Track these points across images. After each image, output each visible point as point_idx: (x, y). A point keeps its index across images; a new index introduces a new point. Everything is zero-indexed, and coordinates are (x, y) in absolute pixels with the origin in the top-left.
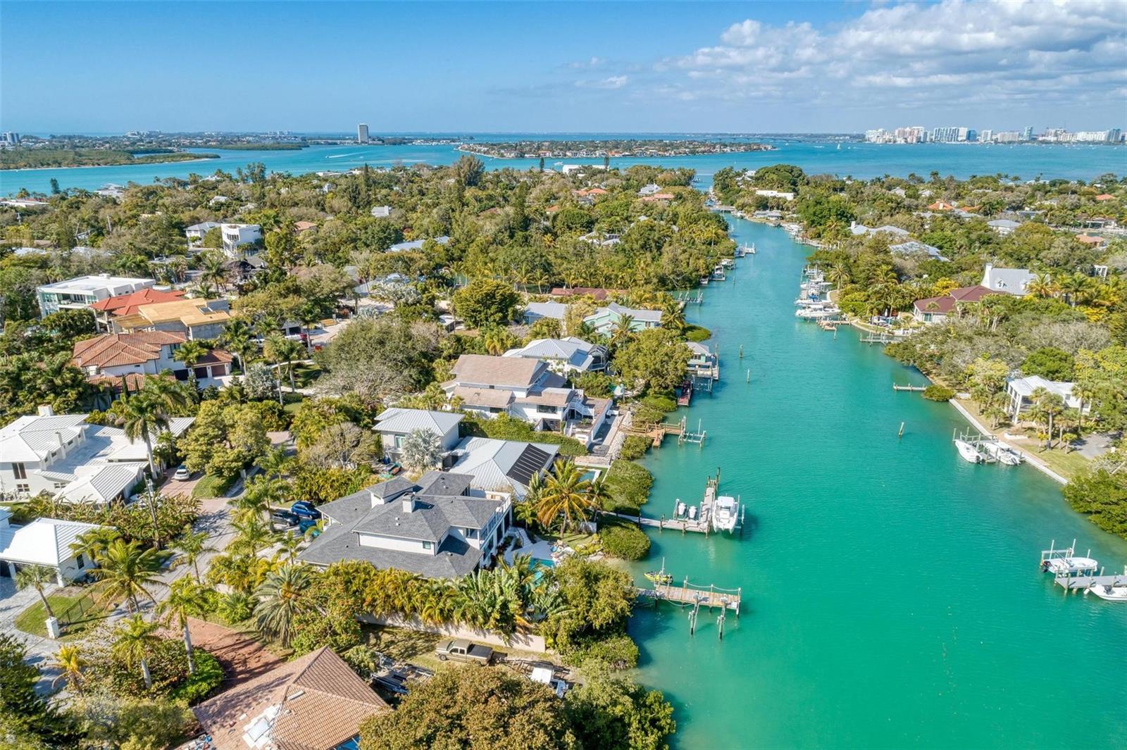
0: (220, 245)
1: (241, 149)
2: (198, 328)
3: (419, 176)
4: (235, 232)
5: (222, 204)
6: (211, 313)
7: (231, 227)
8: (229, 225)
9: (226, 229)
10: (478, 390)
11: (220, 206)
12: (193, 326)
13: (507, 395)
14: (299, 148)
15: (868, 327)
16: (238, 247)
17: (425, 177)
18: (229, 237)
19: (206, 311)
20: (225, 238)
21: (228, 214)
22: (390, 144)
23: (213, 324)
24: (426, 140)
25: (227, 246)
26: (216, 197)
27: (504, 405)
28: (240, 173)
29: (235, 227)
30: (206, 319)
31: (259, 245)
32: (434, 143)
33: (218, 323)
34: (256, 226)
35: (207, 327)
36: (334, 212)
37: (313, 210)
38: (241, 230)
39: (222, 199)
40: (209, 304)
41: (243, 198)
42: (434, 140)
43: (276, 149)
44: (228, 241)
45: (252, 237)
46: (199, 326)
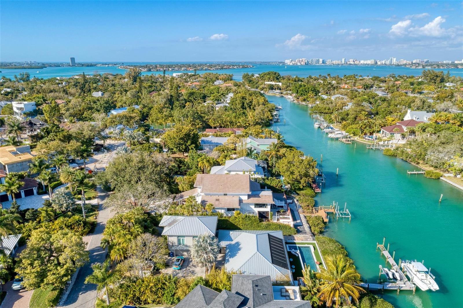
0: (12, 113)
1: (12, 68)
2: (12, 166)
3: (108, 78)
4: (22, 106)
5: (9, 93)
6: (20, 155)
7: (19, 103)
8: (17, 102)
9: (15, 105)
10: (217, 197)
11: (7, 94)
12: (8, 164)
13: (237, 199)
14: (42, 68)
15: (365, 141)
16: (25, 114)
17: (111, 79)
18: (18, 108)
19: (15, 154)
20: (15, 109)
21: (13, 97)
22: (86, 66)
23: (22, 162)
24: (103, 64)
25: (16, 113)
26: (5, 89)
27: (236, 206)
28: (16, 77)
29: (21, 103)
30: (16, 159)
31: (37, 112)
32: (106, 66)
33: (25, 161)
34: (33, 102)
35: (18, 164)
36: (73, 95)
37: (62, 94)
38: (25, 105)
39: (9, 90)
40: (18, 149)
41: (20, 89)
42: (106, 64)
43: (30, 68)
44: (17, 111)
45: (31, 108)
46: (12, 164)
